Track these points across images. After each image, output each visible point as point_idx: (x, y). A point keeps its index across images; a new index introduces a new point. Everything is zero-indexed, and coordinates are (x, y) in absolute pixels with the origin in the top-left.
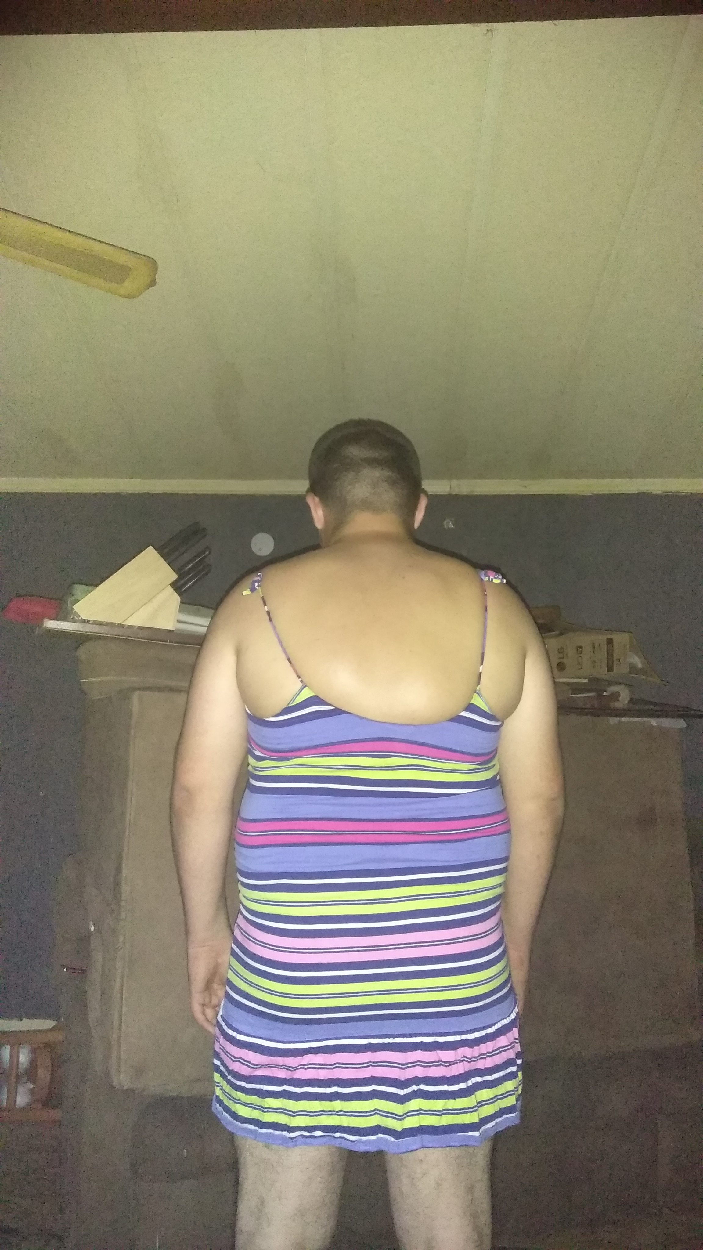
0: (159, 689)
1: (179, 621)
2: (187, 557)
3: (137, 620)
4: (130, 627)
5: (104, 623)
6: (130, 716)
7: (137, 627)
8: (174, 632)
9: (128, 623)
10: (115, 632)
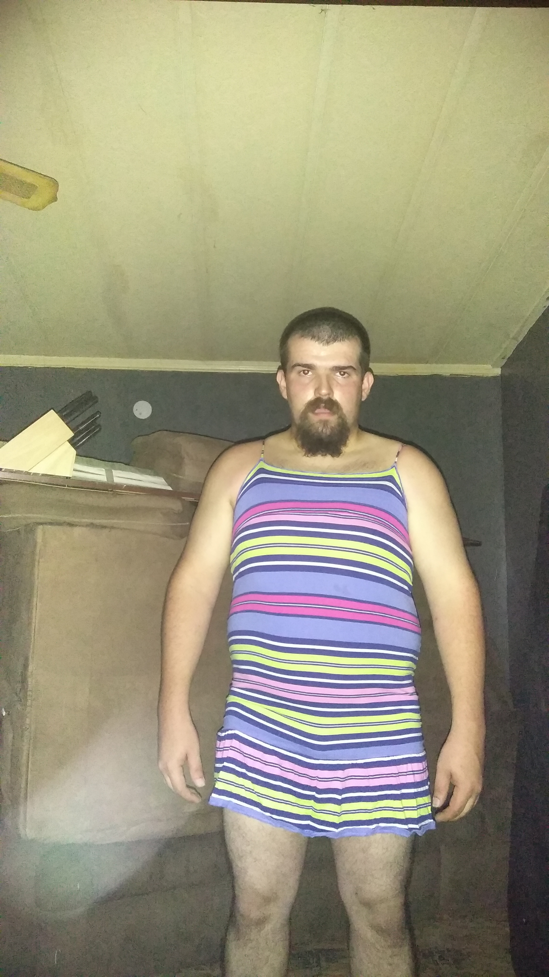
0: (59, 524)
1: (75, 470)
2: (80, 419)
3: (41, 469)
4: (35, 474)
5: (14, 471)
6: (35, 546)
7: (41, 474)
8: (71, 478)
9: (33, 471)
10: (23, 478)
